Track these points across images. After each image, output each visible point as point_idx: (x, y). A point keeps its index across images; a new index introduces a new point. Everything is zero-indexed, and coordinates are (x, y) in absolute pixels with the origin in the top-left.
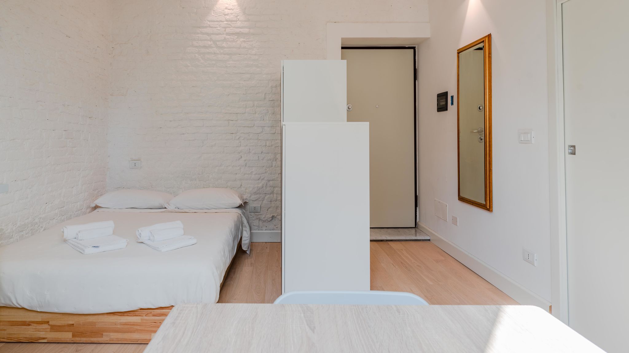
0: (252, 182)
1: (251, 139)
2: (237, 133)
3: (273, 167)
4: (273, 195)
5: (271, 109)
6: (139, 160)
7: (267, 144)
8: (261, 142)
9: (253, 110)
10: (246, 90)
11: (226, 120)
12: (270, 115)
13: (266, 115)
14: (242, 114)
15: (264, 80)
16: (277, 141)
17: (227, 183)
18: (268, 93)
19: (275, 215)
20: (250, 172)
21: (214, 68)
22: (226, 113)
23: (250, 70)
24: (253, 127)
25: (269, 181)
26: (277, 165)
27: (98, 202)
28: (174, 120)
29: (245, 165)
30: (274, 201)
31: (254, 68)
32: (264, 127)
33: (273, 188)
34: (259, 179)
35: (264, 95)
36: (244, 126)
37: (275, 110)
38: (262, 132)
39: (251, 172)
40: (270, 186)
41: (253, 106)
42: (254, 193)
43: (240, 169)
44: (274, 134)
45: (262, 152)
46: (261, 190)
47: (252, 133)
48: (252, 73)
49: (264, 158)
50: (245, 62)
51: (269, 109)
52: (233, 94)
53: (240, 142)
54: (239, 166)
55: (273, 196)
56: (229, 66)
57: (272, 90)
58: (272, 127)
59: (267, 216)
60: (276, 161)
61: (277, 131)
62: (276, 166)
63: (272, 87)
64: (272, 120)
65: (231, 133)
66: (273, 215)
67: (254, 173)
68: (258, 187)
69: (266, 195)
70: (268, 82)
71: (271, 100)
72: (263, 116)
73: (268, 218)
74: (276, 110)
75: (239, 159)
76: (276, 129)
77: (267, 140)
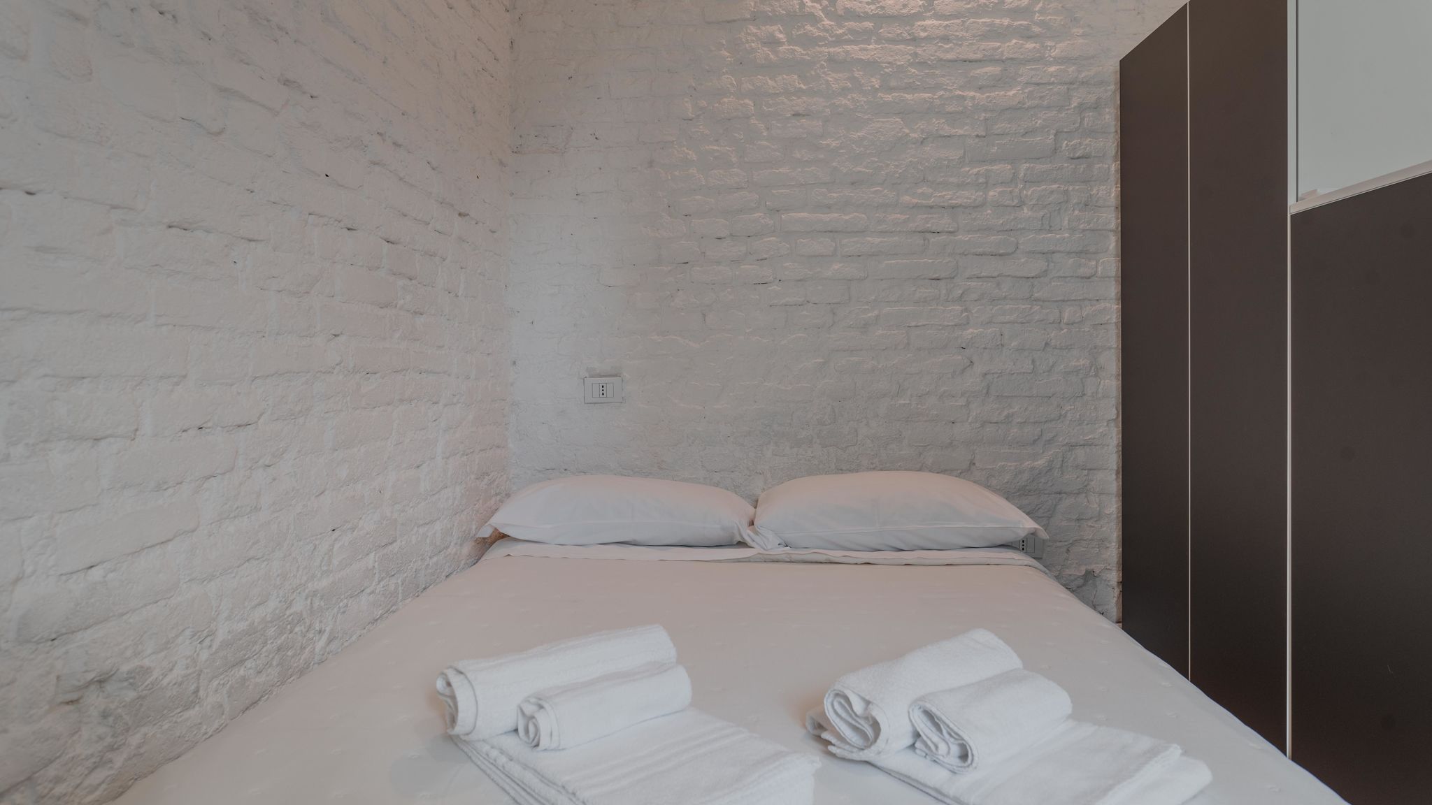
0: (1011, 451)
1: (1005, 298)
2: (953, 278)
3: (1085, 398)
4: (1086, 497)
5: (1077, 187)
6: (615, 376)
7: (1066, 316)
8: (1042, 307)
9: (1011, 192)
10: (986, 119)
11: (915, 232)
12: (1077, 212)
13: (1059, 209)
14: (974, 207)
15: (1053, 83)
16: (1102, 305)
17: (921, 454)
18: (1065, 130)
19: (1097, 568)
20: (1005, 413)
21: (871, 46)
22: (913, 207)
23: (999, 47)
24: (1013, 253)
25: (1072, 446)
26: (1100, 390)
27: (503, 520)
28: (731, 235)
29: (985, 391)
30: (1091, 518)
31: (1014, 41)
32: (1053, 253)
33: (1088, 475)
34: (1035, 441)
35: (1052, 137)
36: (980, 250)
37: (1095, 191)
38: (1045, 273)
39: (1007, 417)
40: (1077, 467)
41: (1014, 178)
42: (1019, 490)
43: (968, 403)
44: (1089, 278)
45: (1047, 344)
46: (1043, 480)
47: (1009, 276)
48: (1007, 59)
49: (1053, 366)
50: (983, 20)
51: (1071, 188)
52: (941, 136)
53: (966, 310)
54: (963, 395)
55: (1086, 500)
56: (923, 34)
57: (1082, 119)
58: (1081, 252)
59: (1068, 572)
60: (1096, 376)
61: (1100, 269)
62: (1100, 395)
63: (1081, 108)
64: (1082, 226)
65: (935, 276)
66: (1090, 568)
67: (1019, 420)
68: (1033, 469)
69: (1060, 499)
70: (1068, 89)
71: (1077, 155)
72: (1048, 215)
73: (1072, 578)
74: (1098, 190)
75: (963, 371)
76: (1097, 262)
77: (1063, 301)
